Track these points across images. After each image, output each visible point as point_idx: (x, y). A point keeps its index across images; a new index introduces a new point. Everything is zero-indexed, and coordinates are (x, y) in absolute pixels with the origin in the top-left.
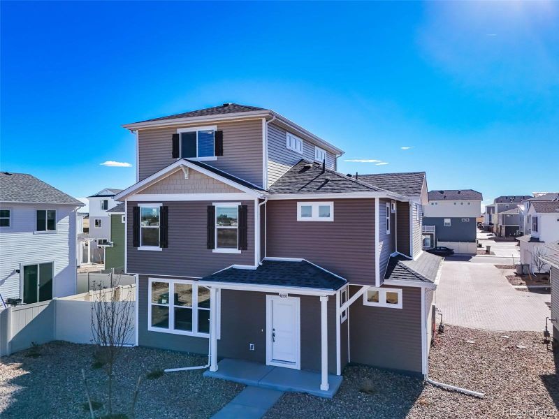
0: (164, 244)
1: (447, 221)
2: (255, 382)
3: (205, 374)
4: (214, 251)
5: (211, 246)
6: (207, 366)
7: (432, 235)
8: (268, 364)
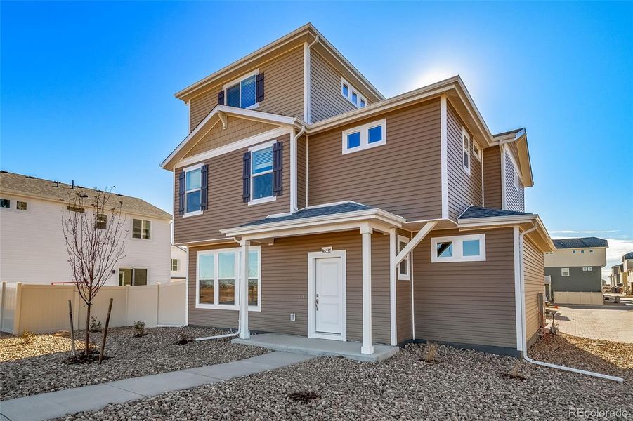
0: (205, 206)
1: (565, 271)
2: (283, 346)
3: (233, 341)
4: (250, 204)
5: (246, 199)
6: (237, 333)
7: (547, 285)
8: (310, 336)
